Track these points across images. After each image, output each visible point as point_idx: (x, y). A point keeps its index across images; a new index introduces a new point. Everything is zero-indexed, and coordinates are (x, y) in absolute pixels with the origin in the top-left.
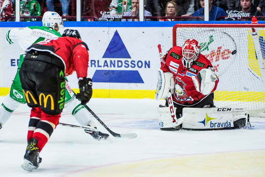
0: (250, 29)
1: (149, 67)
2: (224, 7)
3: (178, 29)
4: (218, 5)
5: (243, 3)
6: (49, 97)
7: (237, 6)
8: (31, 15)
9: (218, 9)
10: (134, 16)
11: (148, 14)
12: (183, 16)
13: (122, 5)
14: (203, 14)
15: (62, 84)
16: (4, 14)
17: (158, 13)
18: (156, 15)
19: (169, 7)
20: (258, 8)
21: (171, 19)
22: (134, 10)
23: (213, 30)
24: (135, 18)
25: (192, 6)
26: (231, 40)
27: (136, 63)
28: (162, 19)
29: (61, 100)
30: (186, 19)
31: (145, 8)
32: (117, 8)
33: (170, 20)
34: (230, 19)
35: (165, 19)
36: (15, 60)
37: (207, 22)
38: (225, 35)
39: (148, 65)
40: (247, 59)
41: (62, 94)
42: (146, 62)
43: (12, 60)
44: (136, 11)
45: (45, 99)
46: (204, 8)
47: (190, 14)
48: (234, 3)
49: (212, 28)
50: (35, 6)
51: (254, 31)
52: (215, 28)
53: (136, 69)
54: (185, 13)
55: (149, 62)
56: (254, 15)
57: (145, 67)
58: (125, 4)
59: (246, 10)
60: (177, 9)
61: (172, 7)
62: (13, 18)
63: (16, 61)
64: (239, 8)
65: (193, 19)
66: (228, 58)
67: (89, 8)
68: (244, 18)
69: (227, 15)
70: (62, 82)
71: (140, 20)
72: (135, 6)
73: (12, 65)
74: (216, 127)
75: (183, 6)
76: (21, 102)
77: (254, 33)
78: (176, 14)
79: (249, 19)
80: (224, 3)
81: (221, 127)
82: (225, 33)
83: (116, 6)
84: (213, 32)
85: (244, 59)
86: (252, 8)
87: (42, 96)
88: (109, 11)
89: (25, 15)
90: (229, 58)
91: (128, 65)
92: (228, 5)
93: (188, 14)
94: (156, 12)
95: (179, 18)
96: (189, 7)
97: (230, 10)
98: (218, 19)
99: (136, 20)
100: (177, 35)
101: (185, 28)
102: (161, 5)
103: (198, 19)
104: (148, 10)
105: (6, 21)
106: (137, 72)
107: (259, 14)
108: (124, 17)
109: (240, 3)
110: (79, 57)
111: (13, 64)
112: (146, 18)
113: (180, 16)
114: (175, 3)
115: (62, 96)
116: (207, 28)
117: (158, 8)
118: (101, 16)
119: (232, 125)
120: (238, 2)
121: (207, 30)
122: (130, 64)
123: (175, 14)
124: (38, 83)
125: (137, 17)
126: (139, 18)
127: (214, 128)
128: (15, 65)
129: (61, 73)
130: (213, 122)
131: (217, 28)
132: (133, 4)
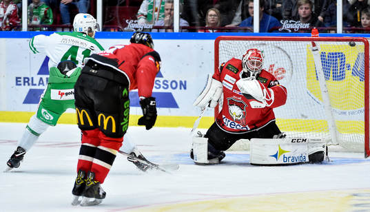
0: (310, 43)
1: (185, 88)
2: (279, 16)
3: (221, 42)
4: (271, 13)
5: (301, 12)
6: (110, 118)
7: (294, 14)
8: (41, 23)
9: (270, 18)
10: (167, 25)
11: (184, 23)
12: (227, 26)
13: (152, 12)
14: (252, 24)
15: (126, 103)
16: (8, 22)
17: (197, 22)
18: (194, 25)
19: (211, 15)
20: (320, 18)
21: (213, 29)
22: (168, 18)
23: (265, 44)
24: (169, 28)
25: (239, 14)
26: (287, 57)
27: (169, 84)
28: (201, 29)
29: (124, 121)
30: (230, 30)
31: (181, 17)
32: (146, 16)
33: (211, 31)
34: (285, 31)
35: (205, 30)
36: (20, 78)
37: (256, 34)
38: (280, 51)
39: (183, 85)
40: (305, 79)
41: (125, 115)
42: (181, 82)
43: (17, 78)
44: (169, 20)
45: (105, 120)
46: (253, 17)
47: (236, 24)
48: (291, 11)
49: (263, 42)
50: (45, 12)
51: (314, 45)
52: (266, 42)
53: (169, 90)
54: (230, 23)
55: (185, 82)
56: (315, 26)
57: (181, 89)
58: (156, 11)
59: (305, 20)
60: (220, 18)
61: (214, 15)
62: (20, 27)
63: (22, 80)
64: (297, 18)
65: (240, 30)
66: (282, 78)
67: (113, 16)
68: (302, 29)
69: (282, 25)
70: (125, 101)
71: (175, 31)
72: (170, 14)
73: (17, 84)
74: (290, 162)
75: (228, 14)
76: (50, 124)
77: (315, 48)
78: (219, 23)
79: (308, 31)
80: (278, 11)
81: (295, 162)
82: (279, 48)
83: (145, 13)
84: (264, 47)
85: (302, 80)
86: (312, 17)
87: (102, 116)
88: (136, 19)
89: (34, 22)
90: (284, 79)
91: (160, 85)
92: (283, 14)
93: (234, 25)
94: (194, 21)
95: (223, 29)
96: (235, 15)
97: (286, 19)
98: (271, 31)
99: (169, 31)
100: (220, 49)
101: (230, 41)
102: (200, 13)
103: (246, 30)
104: (185, 19)
105: (10, 30)
106: (170, 95)
107: (321, 24)
108: (155, 28)
109: (297, 12)
110: (142, 71)
111: (19, 83)
112: (182, 28)
113: (224, 26)
114: (217, 10)
115: (126, 117)
116: (257, 42)
117: (197, 16)
118: (126, 25)
119: (307, 160)
120: (296, 10)
121: (256, 44)
122: (162, 85)
123: (217, 23)
124: (96, 102)
125: (171, 27)
126: (173, 29)
127: (287, 162)
128: (20, 85)
129: (125, 91)
130: (287, 155)
131: (269, 42)
132: (166, 12)
